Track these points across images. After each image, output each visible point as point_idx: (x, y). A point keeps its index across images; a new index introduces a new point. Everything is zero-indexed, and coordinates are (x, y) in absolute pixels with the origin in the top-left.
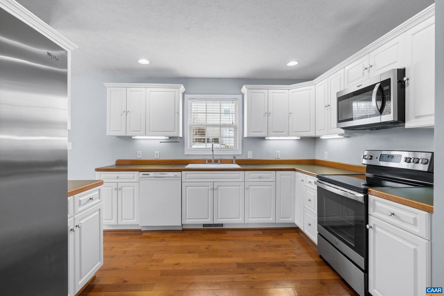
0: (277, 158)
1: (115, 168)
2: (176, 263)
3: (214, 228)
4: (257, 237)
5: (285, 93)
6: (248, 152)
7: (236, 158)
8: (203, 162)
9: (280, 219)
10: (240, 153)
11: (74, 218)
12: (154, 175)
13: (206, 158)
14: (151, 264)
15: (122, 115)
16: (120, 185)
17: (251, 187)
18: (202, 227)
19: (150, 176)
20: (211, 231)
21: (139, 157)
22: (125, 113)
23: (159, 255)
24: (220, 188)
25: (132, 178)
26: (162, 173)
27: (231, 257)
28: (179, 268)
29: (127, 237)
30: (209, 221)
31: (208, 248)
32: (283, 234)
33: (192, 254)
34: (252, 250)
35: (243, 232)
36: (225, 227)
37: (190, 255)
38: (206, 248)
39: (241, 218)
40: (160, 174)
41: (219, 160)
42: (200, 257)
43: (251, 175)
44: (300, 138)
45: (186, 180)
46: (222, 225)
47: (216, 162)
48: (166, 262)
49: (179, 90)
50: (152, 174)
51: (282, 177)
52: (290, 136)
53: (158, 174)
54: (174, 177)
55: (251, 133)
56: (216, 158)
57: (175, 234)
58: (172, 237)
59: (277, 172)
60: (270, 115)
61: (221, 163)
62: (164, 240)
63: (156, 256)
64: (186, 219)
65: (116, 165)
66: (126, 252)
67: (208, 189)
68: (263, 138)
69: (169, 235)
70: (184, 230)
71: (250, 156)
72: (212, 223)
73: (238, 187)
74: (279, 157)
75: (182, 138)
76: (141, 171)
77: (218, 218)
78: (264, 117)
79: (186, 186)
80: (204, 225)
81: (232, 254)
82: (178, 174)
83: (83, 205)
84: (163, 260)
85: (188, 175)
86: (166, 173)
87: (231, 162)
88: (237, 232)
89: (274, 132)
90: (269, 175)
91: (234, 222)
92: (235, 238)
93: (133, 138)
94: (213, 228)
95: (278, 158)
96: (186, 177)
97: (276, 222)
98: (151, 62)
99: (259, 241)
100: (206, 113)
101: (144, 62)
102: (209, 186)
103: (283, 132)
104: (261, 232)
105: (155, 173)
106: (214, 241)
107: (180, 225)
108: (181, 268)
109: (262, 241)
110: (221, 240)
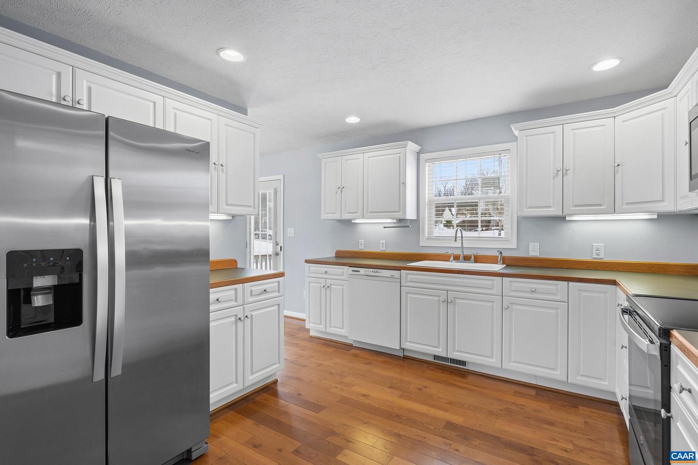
0: (597, 257)
1: (334, 260)
2: (364, 393)
3: (451, 364)
4: (519, 397)
5: (604, 125)
6: (530, 244)
7: (504, 255)
8: (445, 258)
9: (578, 378)
10: (514, 246)
11: (244, 309)
12: (366, 273)
13: (450, 252)
14: (336, 386)
15: (336, 193)
16: (329, 282)
17: (515, 307)
18: (431, 359)
19: (361, 274)
20: (443, 368)
21: (362, 248)
22: (340, 190)
23: (353, 379)
24: (457, 301)
25: (341, 274)
26: (375, 270)
27: (446, 410)
28: (365, 402)
29: (331, 350)
30: (440, 352)
31: (420, 389)
32: (579, 407)
33: (393, 390)
34: (491, 413)
35: (498, 383)
36: (469, 367)
37: (389, 390)
38: (417, 388)
39: (495, 358)
40: (372, 272)
41: (472, 256)
42: (401, 396)
43: (514, 284)
44: (656, 217)
45: (406, 283)
46: (463, 363)
47: (467, 259)
48: (356, 389)
49: (406, 150)
50: (362, 271)
51: (583, 294)
52: (617, 213)
53: (370, 271)
54: (390, 277)
55: (527, 210)
56: (466, 253)
57: (389, 360)
58: (384, 362)
59: (571, 284)
60: (567, 174)
61: (476, 262)
62: (370, 363)
63: (348, 379)
64: (406, 342)
65: (336, 257)
66: (320, 365)
67: (439, 300)
68: (562, 219)
69: (382, 359)
70: (405, 358)
71: (534, 251)
72: (444, 355)
73: (490, 304)
74: (602, 256)
75: (416, 222)
76: (351, 266)
77: (454, 350)
78: (554, 177)
79: (407, 293)
80: (435, 357)
81: (450, 408)
82: (396, 273)
83: (254, 295)
84: (354, 385)
85: (409, 276)
86: (380, 271)
87: (492, 260)
88: (488, 381)
89: (576, 206)
90: (554, 287)
91: (482, 363)
92: (475, 388)
93: (353, 221)
94: (449, 364)
95: (599, 257)
96: (407, 278)
97: (569, 381)
98: (362, 119)
99: (516, 404)
100: (456, 180)
101: (353, 120)
102: (440, 296)
103: (600, 205)
104: (533, 392)
105: (366, 269)
106: (438, 382)
107: (398, 347)
108: (366, 401)
109: (523, 405)
110: (451, 384)
